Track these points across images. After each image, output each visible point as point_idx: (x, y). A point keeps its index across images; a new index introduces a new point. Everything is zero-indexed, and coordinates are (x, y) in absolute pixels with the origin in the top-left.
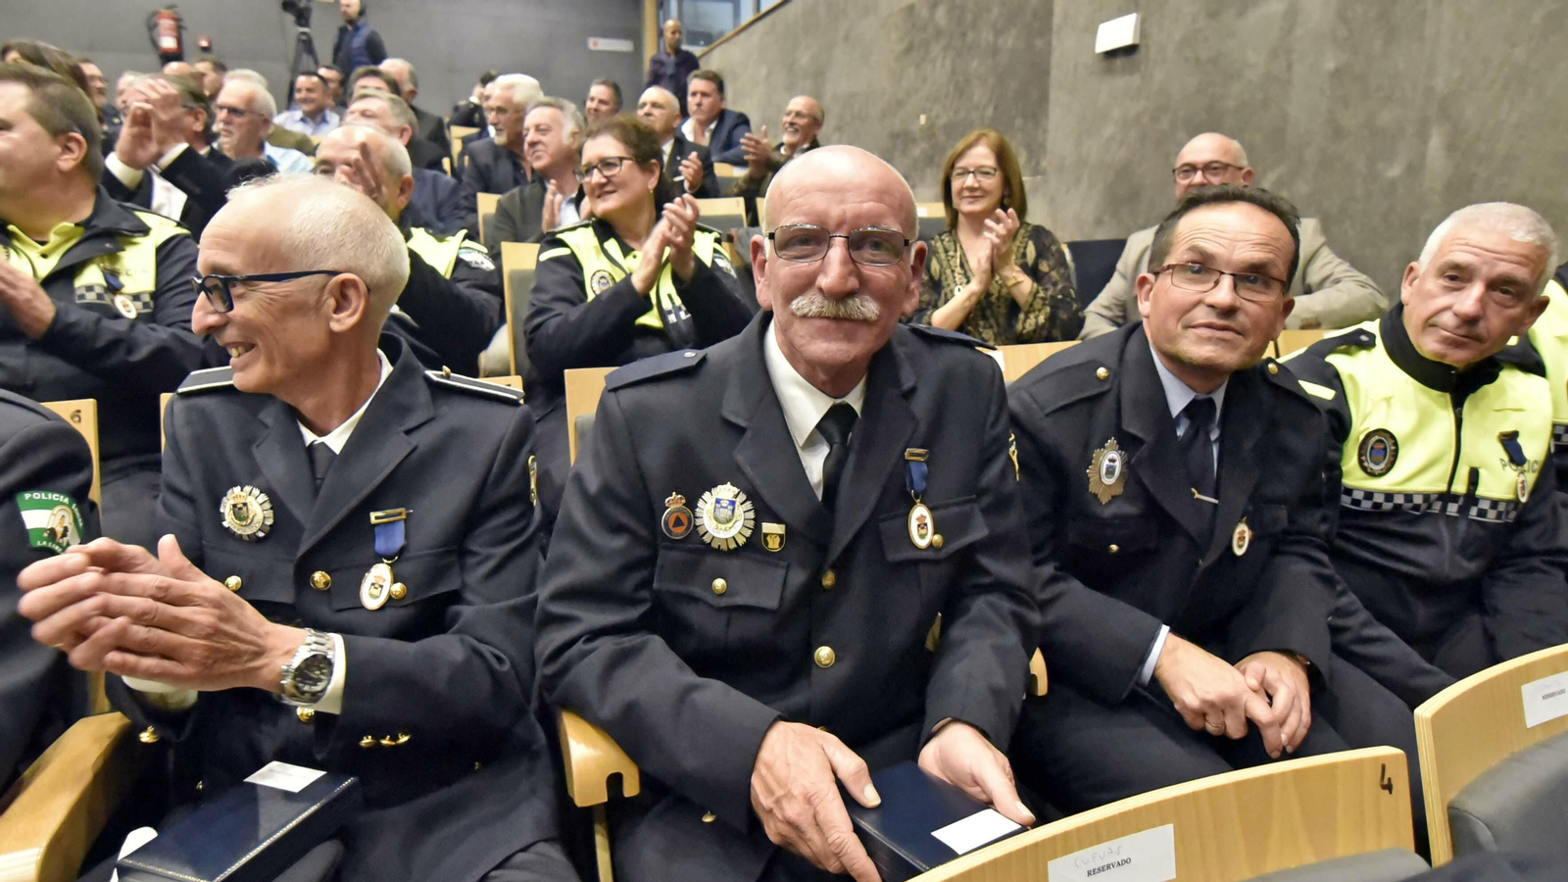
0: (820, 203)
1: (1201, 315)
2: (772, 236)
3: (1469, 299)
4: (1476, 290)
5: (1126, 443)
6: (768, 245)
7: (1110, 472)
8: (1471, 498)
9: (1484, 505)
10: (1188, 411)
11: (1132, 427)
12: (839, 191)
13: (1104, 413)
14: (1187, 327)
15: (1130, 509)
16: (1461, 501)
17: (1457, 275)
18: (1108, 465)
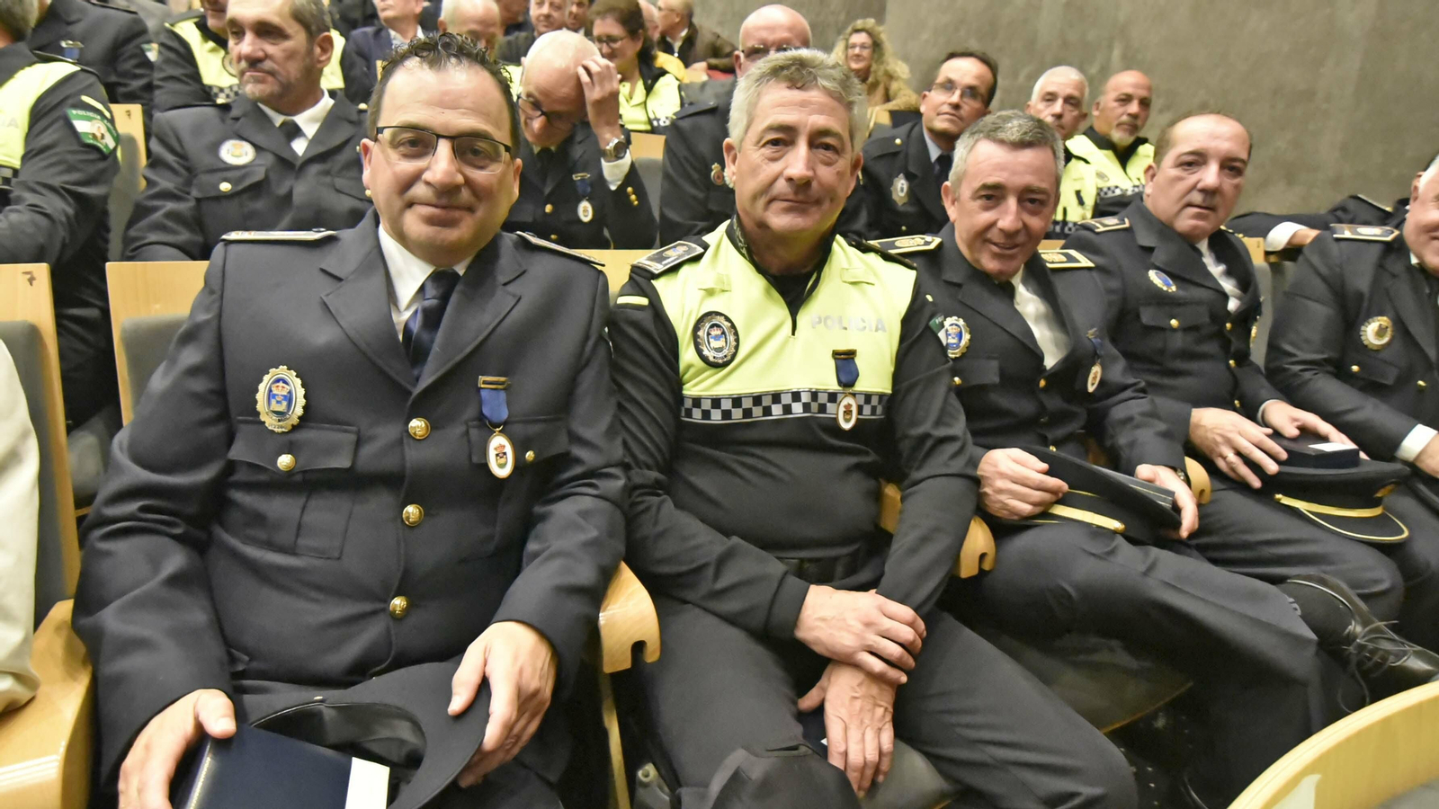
0: (765, 35)
1: (946, 108)
2: (743, 51)
3: (1058, 107)
4: (1060, 102)
5: (909, 177)
6: (742, 55)
7: (902, 190)
8: (1065, 223)
9: (1070, 225)
10: (940, 159)
11: (912, 169)
12: (771, 29)
13: (900, 160)
14: (938, 114)
15: (910, 209)
16: (1061, 224)
17: (1050, 97)
18: (900, 187)
